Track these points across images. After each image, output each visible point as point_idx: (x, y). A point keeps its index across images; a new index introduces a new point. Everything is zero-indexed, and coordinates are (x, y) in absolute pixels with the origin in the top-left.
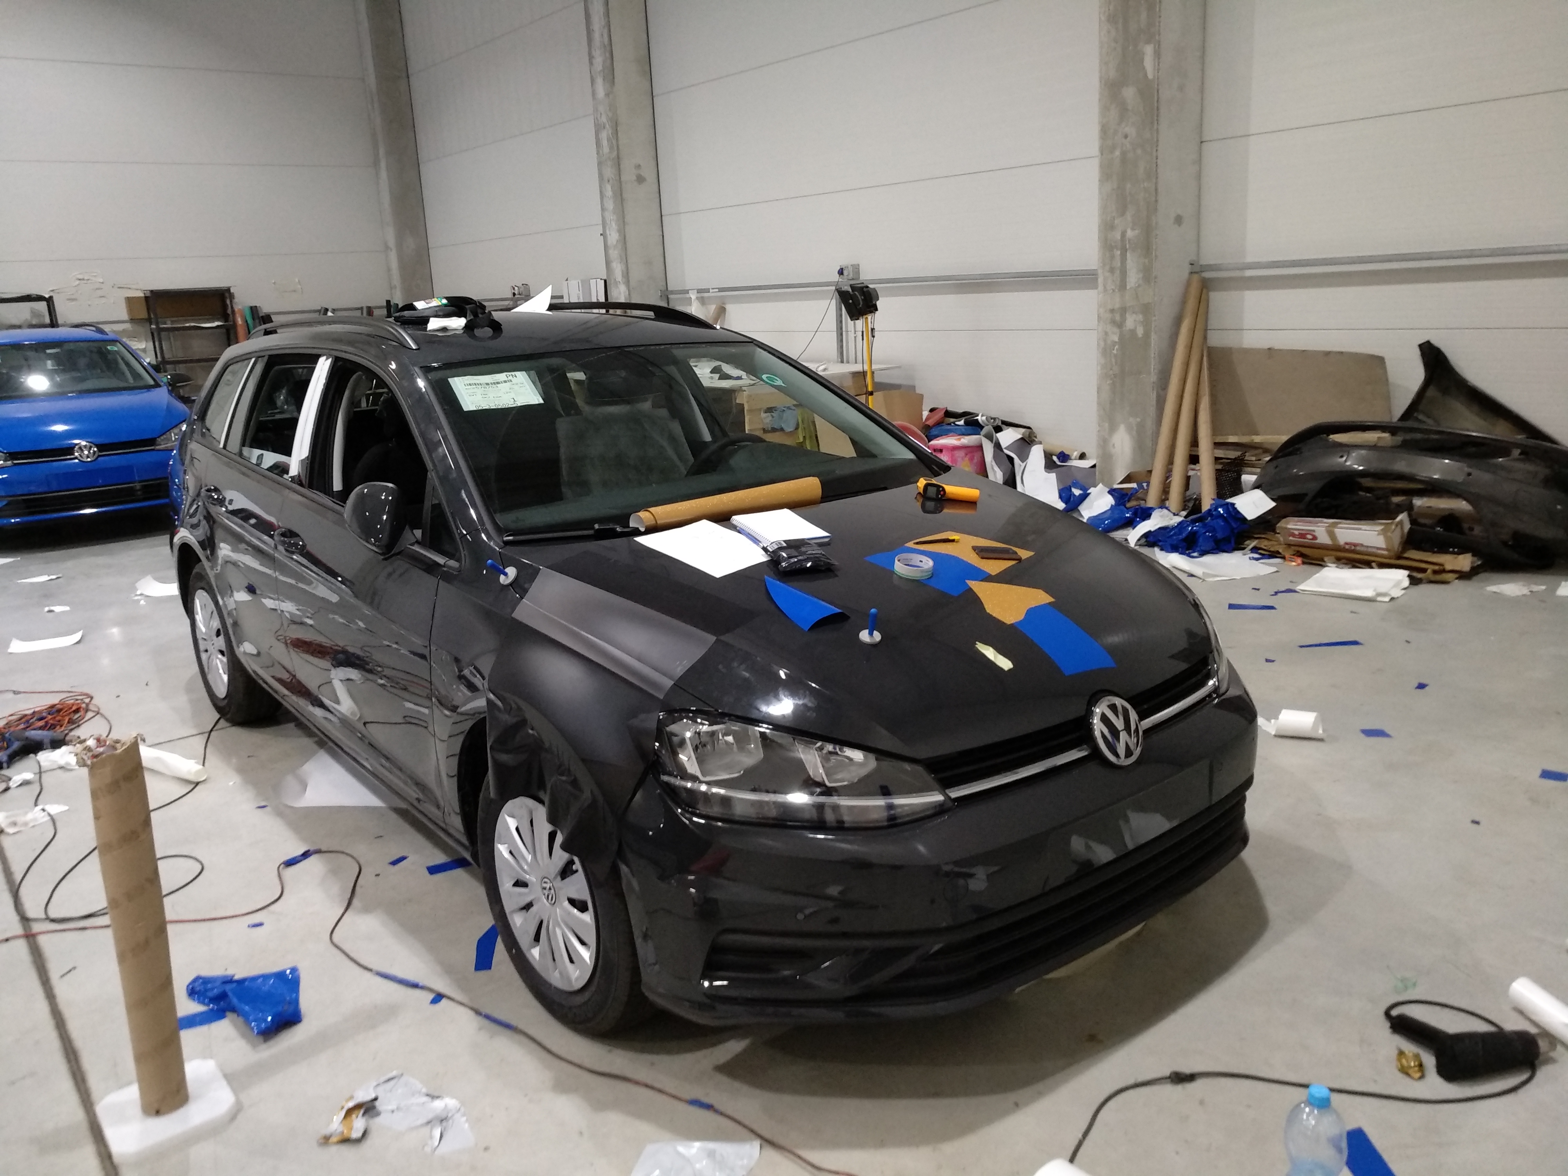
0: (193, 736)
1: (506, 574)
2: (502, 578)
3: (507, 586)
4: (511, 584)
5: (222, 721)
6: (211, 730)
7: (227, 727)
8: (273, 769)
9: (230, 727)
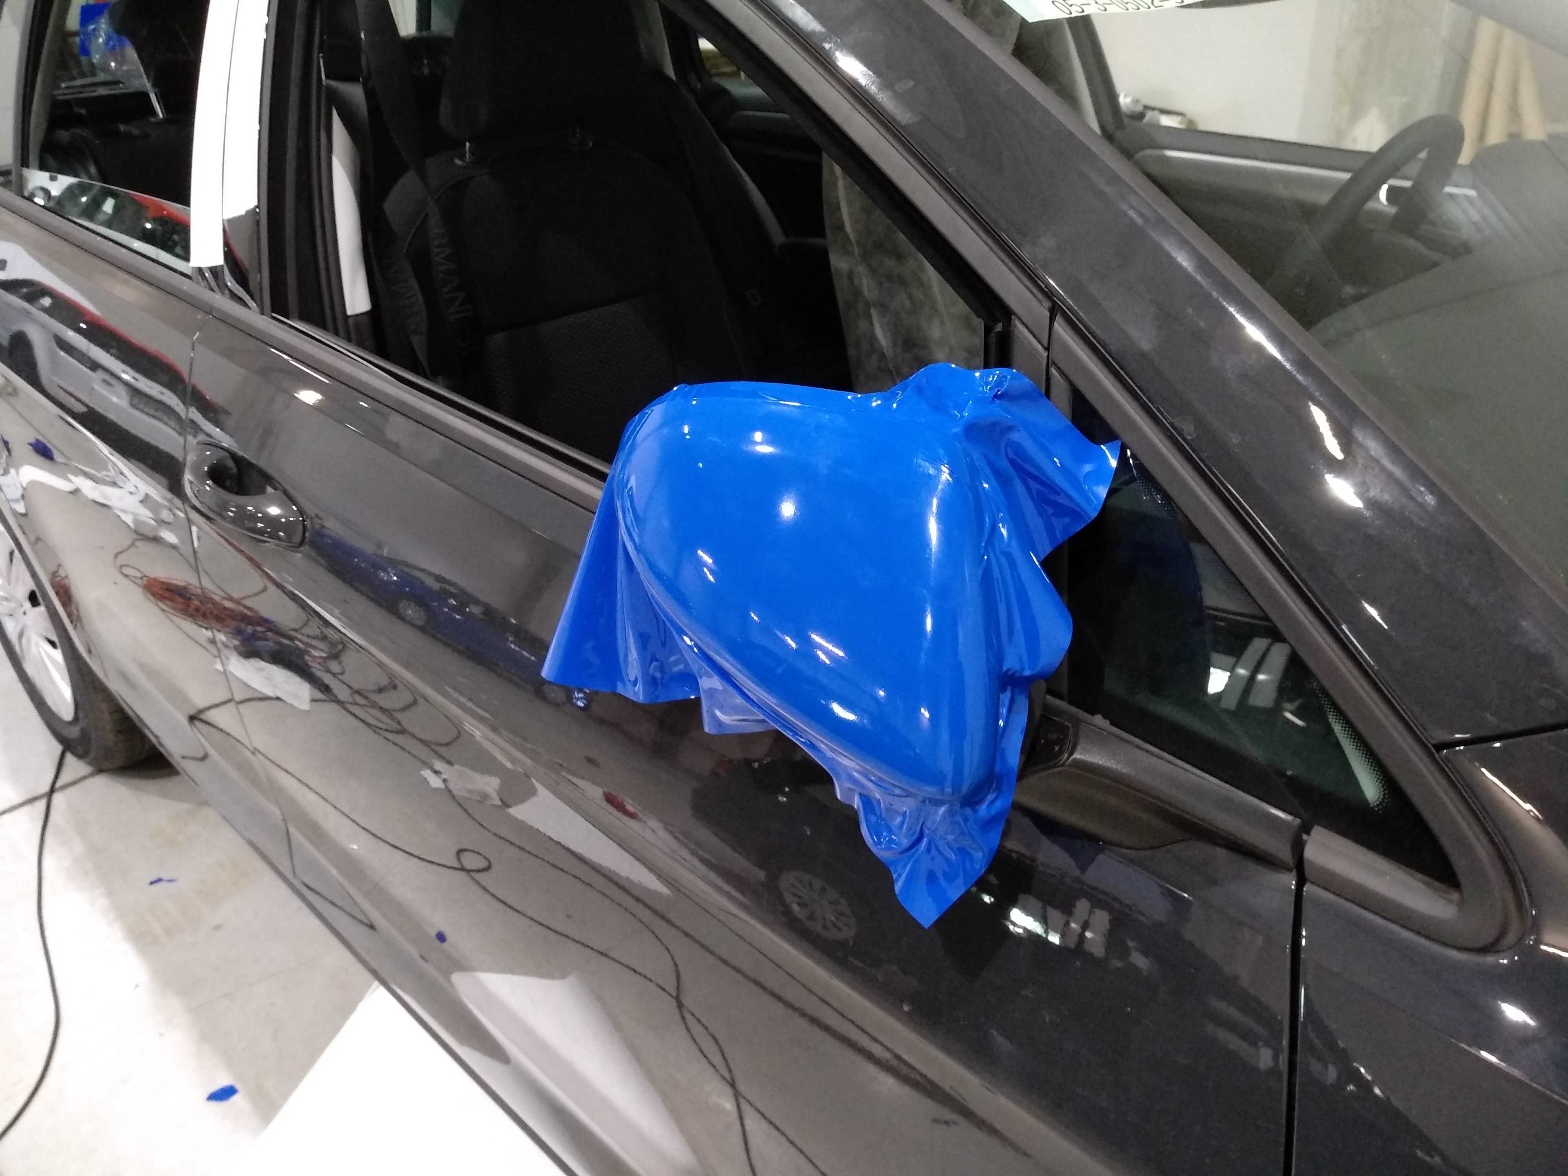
6: (52, 790)
7: (84, 778)
8: (218, 927)
9: (92, 775)
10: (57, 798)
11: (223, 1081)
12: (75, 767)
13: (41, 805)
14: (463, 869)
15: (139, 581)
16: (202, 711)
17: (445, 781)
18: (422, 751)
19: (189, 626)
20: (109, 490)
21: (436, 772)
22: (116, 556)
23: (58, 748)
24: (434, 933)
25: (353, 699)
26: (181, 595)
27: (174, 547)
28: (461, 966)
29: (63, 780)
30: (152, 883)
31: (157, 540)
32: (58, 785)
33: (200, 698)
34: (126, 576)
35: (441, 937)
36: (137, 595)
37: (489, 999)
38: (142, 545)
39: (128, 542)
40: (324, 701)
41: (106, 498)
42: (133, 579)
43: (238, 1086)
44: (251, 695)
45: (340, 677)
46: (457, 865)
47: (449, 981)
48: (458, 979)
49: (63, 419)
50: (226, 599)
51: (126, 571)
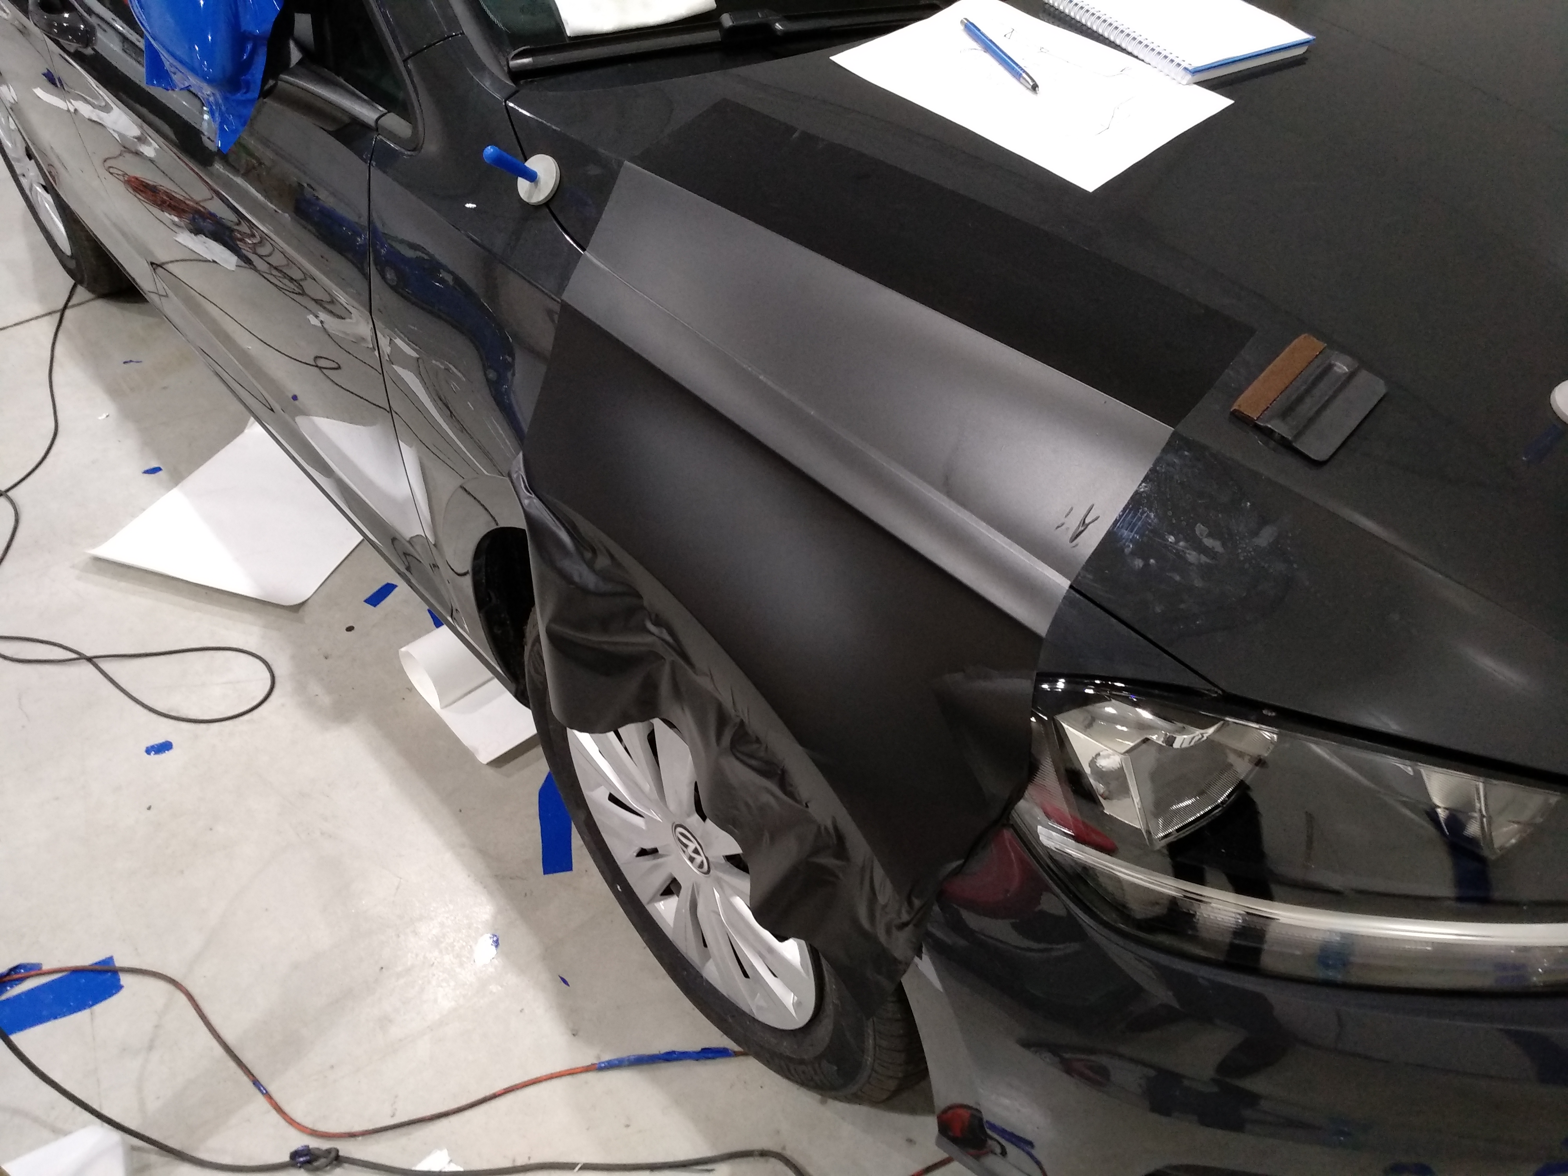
0: (37, 318)
1: (532, 177)
2: (523, 186)
3: (537, 207)
4: (547, 204)
5: (80, 289)
6: (65, 307)
7: (88, 301)
8: (165, 388)
9: (93, 299)
10: (68, 313)
11: (154, 465)
12: (82, 293)
13: (58, 315)
14: (317, 366)
15: (121, 178)
16: (164, 263)
17: (322, 322)
18: (312, 305)
19: (156, 211)
20: (103, 115)
21: (317, 317)
22: (105, 161)
23: (72, 282)
24: (290, 396)
25: (270, 271)
26: (151, 190)
27: (151, 161)
28: (304, 413)
29: (74, 301)
30: (125, 363)
31: (138, 154)
32: (70, 304)
33: (161, 256)
34: (111, 174)
35: (295, 398)
36: (121, 188)
37: (317, 430)
38: (128, 156)
39: (118, 153)
40: (245, 267)
41: (100, 120)
42: (116, 176)
43: (162, 468)
44: (194, 257)
45: (266, 259)
46: (314, 364)
47: (294, 420)
48: (300, 420)
49: (63, 57)
50: (189, 200)
51: (111, 170)
